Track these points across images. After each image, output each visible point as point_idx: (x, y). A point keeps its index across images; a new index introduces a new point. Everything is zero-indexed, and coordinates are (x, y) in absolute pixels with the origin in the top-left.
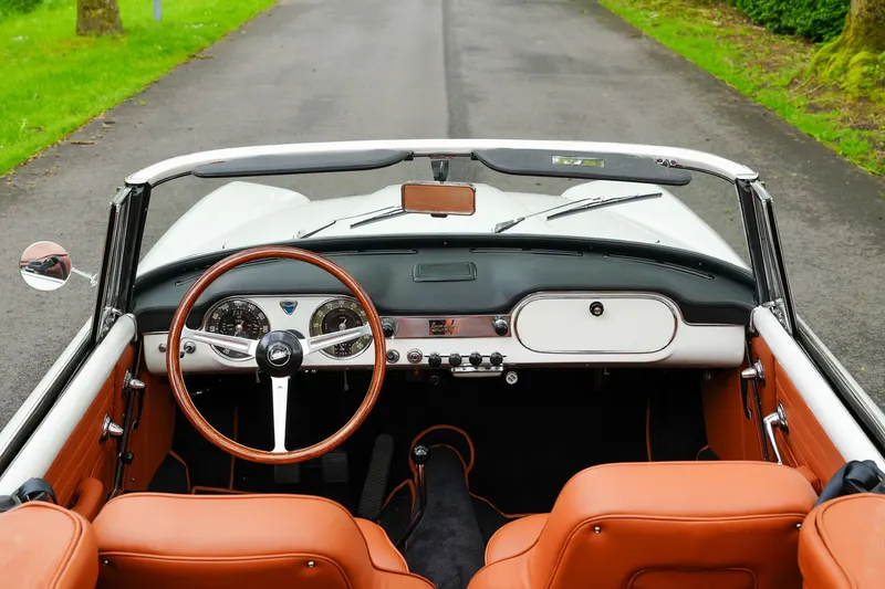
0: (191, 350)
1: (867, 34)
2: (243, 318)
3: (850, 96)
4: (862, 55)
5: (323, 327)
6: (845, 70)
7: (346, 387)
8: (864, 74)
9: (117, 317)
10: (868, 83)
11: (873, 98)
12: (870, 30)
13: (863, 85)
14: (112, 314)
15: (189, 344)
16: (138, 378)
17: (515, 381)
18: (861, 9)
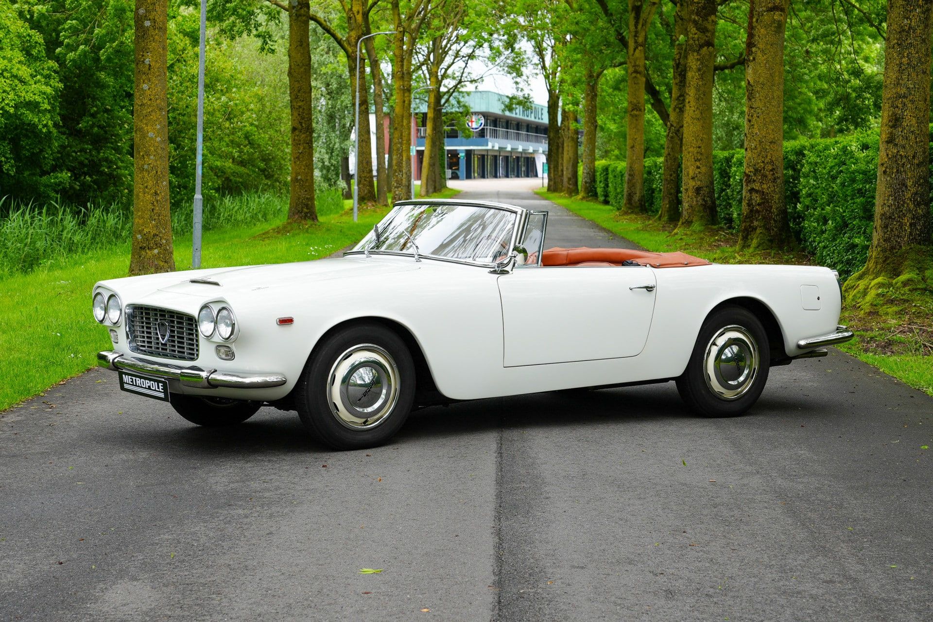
1: (884, 261)
3: (862, 312)
4: (880, 279)
6: (865, 293)
8: (878, 295)
10: (880, 301)
11: (881, 312)
12: (887, 258)
13: (875, 303)
18: (879, 240)
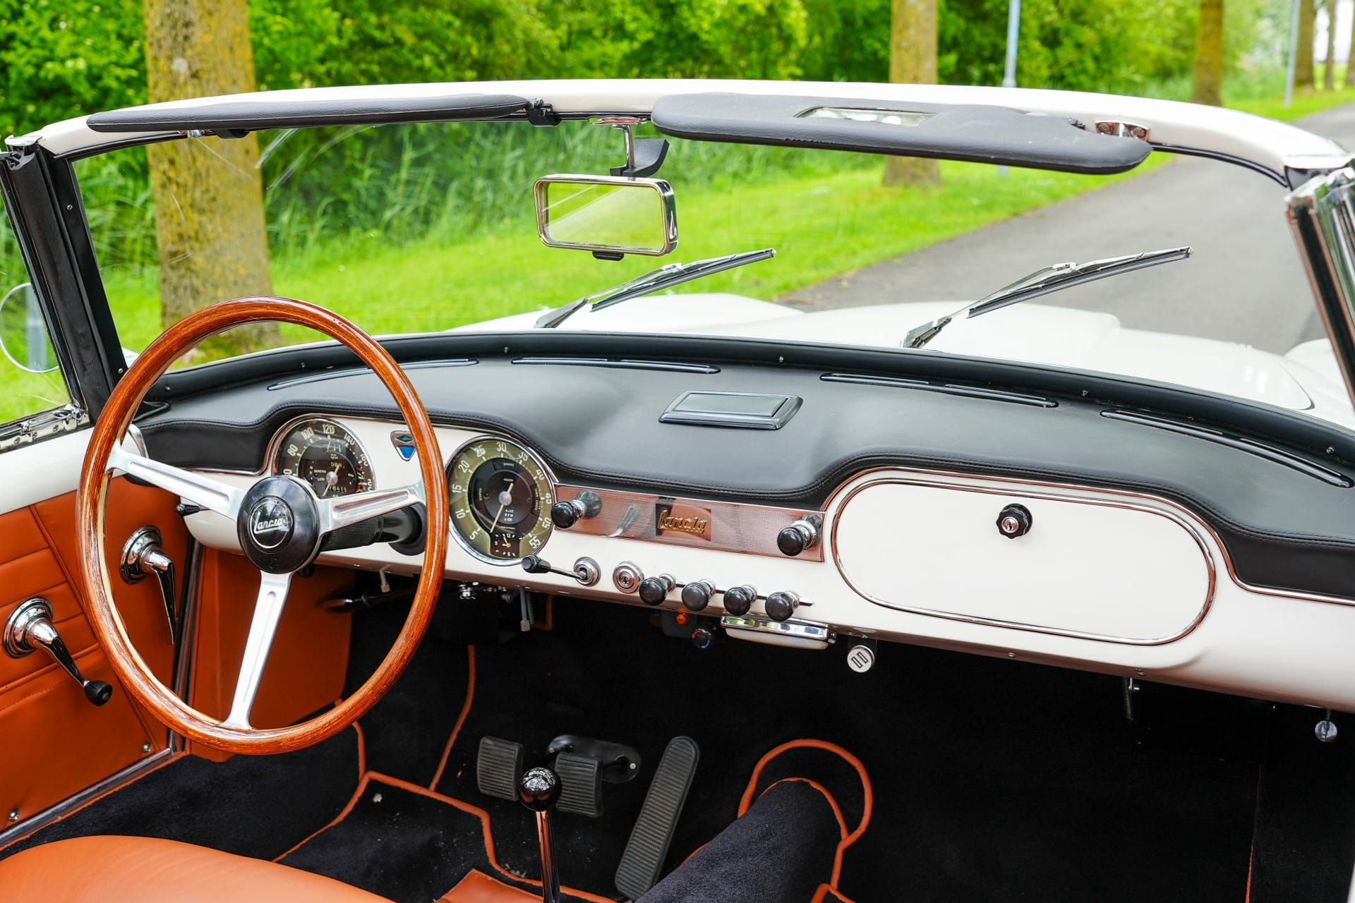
2: (340, 460)
5: (472, 492)
7: (526, 624)
17: (866, 667)
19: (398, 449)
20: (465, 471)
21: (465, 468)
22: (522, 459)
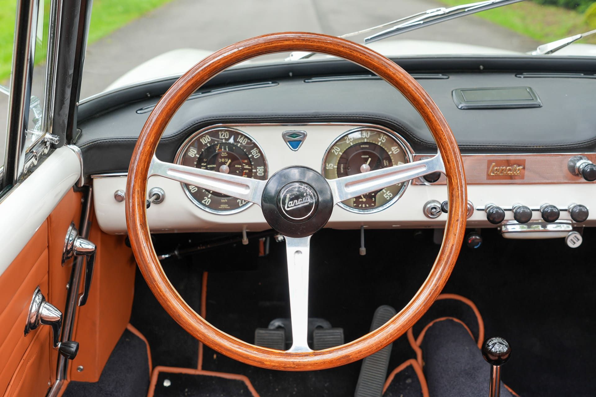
0: (159, 199)
2: (230, 156)
5: (339, 168)
7: (363, 251)
9: (53, 147)
14: (44, 143)
15: (156, 191)
16: (87, 238)
17: (578, 244)
19: (288, 143)
20: (336, 154)
21: (336, 151)
22: (381, 141)
